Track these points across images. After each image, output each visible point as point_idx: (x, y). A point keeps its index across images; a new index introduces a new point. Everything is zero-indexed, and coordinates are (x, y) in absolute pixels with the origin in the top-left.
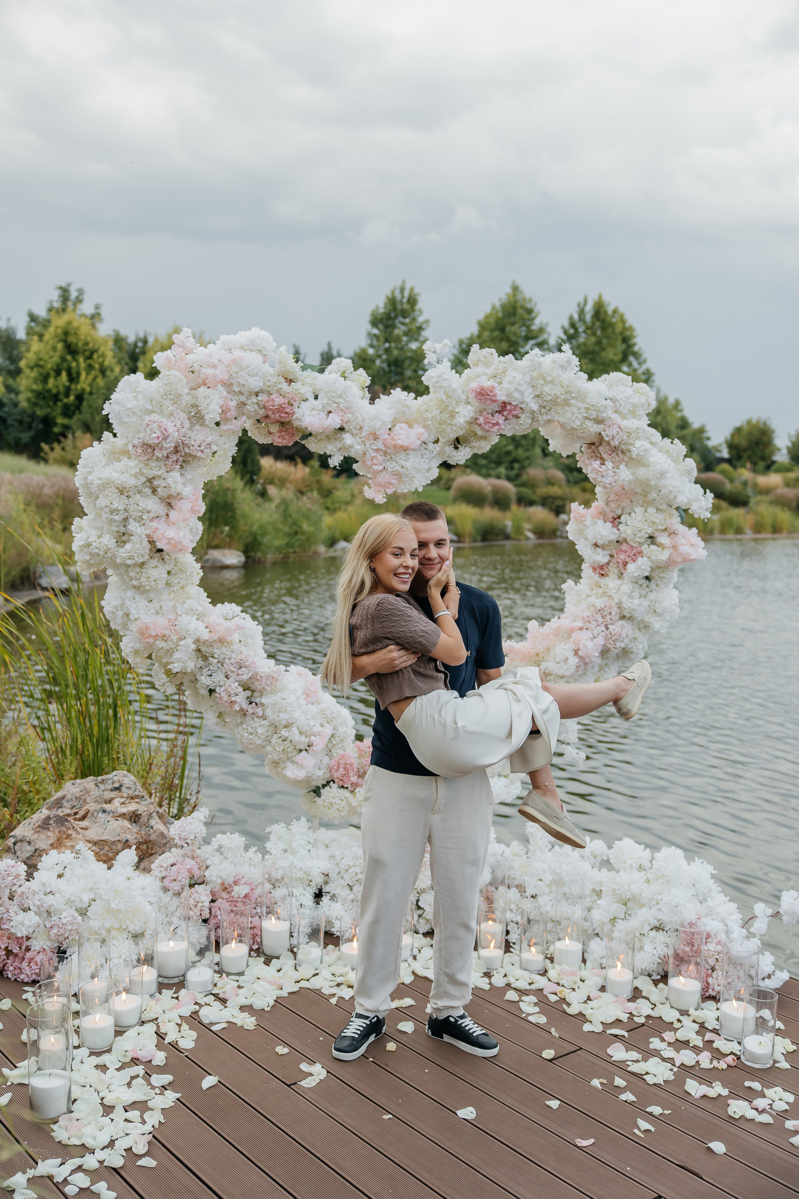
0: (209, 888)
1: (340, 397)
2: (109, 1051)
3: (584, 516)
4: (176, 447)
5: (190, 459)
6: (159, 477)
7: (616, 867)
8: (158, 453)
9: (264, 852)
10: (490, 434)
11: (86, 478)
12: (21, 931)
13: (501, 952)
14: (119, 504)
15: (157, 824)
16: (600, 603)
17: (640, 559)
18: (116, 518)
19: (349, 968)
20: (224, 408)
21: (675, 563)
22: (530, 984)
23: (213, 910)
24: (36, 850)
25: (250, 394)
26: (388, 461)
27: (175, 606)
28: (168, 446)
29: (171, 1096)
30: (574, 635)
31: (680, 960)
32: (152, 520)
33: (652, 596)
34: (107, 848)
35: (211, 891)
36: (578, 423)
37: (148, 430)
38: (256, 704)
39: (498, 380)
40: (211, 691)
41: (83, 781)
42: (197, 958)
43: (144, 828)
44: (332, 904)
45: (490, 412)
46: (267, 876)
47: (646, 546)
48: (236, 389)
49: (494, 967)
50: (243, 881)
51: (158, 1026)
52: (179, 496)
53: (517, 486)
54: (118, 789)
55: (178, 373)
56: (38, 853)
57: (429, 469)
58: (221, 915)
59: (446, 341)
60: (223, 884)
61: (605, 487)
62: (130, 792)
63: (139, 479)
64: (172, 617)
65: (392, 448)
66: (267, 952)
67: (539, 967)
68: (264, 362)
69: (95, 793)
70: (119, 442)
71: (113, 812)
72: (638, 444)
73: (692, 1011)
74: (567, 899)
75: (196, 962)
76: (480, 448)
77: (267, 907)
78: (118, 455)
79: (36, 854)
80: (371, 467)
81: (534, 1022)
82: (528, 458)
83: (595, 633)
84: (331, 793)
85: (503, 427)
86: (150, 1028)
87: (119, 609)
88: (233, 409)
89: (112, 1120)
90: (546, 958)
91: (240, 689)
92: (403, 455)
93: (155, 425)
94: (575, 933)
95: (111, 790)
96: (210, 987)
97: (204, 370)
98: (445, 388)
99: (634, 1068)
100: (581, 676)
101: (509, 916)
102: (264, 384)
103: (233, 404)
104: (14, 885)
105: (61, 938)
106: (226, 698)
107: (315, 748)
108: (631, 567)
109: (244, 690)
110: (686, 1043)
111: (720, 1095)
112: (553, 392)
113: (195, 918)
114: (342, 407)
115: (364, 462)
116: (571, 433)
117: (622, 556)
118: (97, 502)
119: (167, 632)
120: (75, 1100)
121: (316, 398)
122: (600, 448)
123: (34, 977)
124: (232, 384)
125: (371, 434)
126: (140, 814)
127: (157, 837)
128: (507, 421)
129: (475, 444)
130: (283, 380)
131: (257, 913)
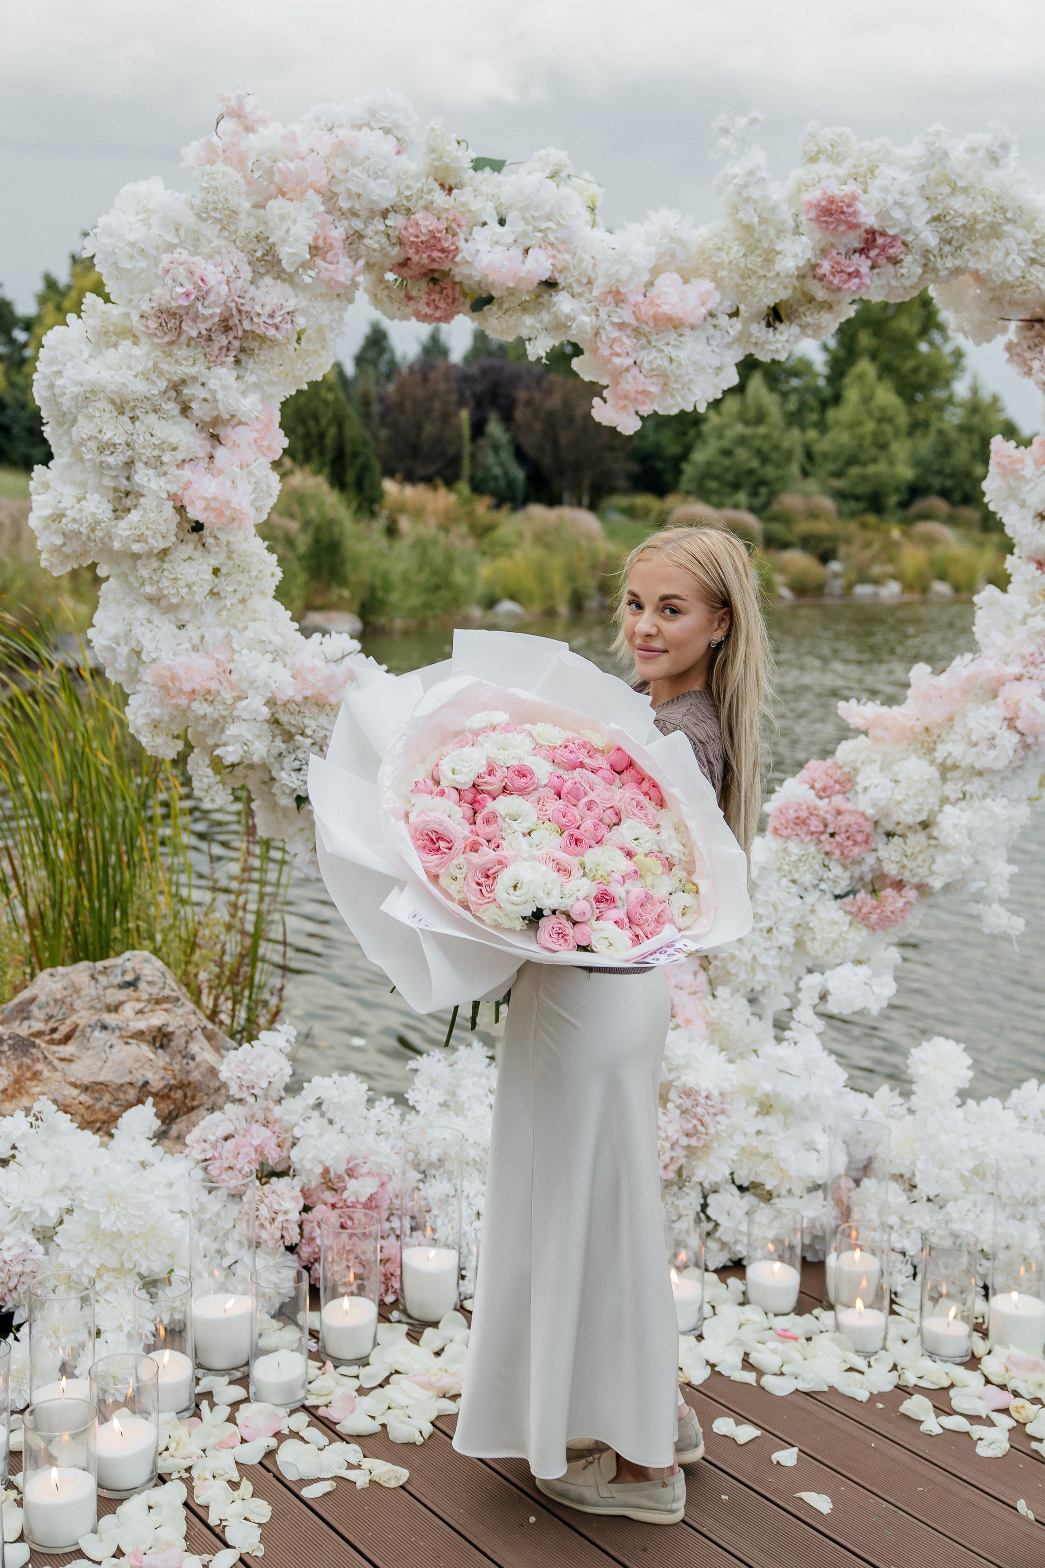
1: (549, 218)
3: (1021, 461)
4: (226, 320)
5: (255, 345)
6: (194, 379)
8: (190, 329)
9: (405, 1108)
10: (839, 297)
11: (52, 386)
13: (882, 1317)
14: (115, 432)
15: (203, 1052)
18: (111, 460)
20: (320, 243)
23: (306, 1229)
25: (372, 213)
26: (643, 348)
27: (228, 635)
28: (207, 312)
30: (1006, 689)
32: (180, 464)
34: (107, 1098)
35: (302, 1190)
36: (1018, 273)
37: (169, 282)
39: (860, 185)
40: (301, 801)
41: (70, 968)
42: (275, 1326)
43: (179, 1058)
45: (843, 251)
46: (411, 1157)
48: (345, 205)
49: (871, 1349)
50: (364, 1170)
51: (190, 1488)
52: (234, 421)
53: (764, 520)
54: (132, 984)
55: (227, 168)
57: (720, 369)
58: (321, 1236)
59: (755, 113)
60: (325, 1175)
62: (155, 990)
63: (153, 383)
64: (222, 656)
65: (651, 324)
66: (413, 1311)
67: (962, 1349)
68: (399, 153)
69: (91, 992)
70: (114, 312)
71: (120, 1029)
76: (819, 326)
77: (413, 1218)
78: (114, 339)
80: (609, 361)
82: (780, 479)
85: (867, 281)
86: (175, 1491)
87: (122, 642)
88: (338, 244)
90: (973, 1329)
92: (672, 337)
93: (181, 269)
94: (1028, 1279)
95: (120, 987)
96: (301, 1392)
98: (755, 202)
102: (399, 193)
103: (337, 234)
112: (968, 211)
113: (271, 1244)
115: (595, 351)
116: (998, 297)
118: (74, 430)
119: (214, 685)
124: (335, 195)
125: (610, 292)
126: (172, 1033)
127: (203, 1075)
128: (876, 271)
129: (809, 319)
130: (436, 186)
131: (392, 1229)
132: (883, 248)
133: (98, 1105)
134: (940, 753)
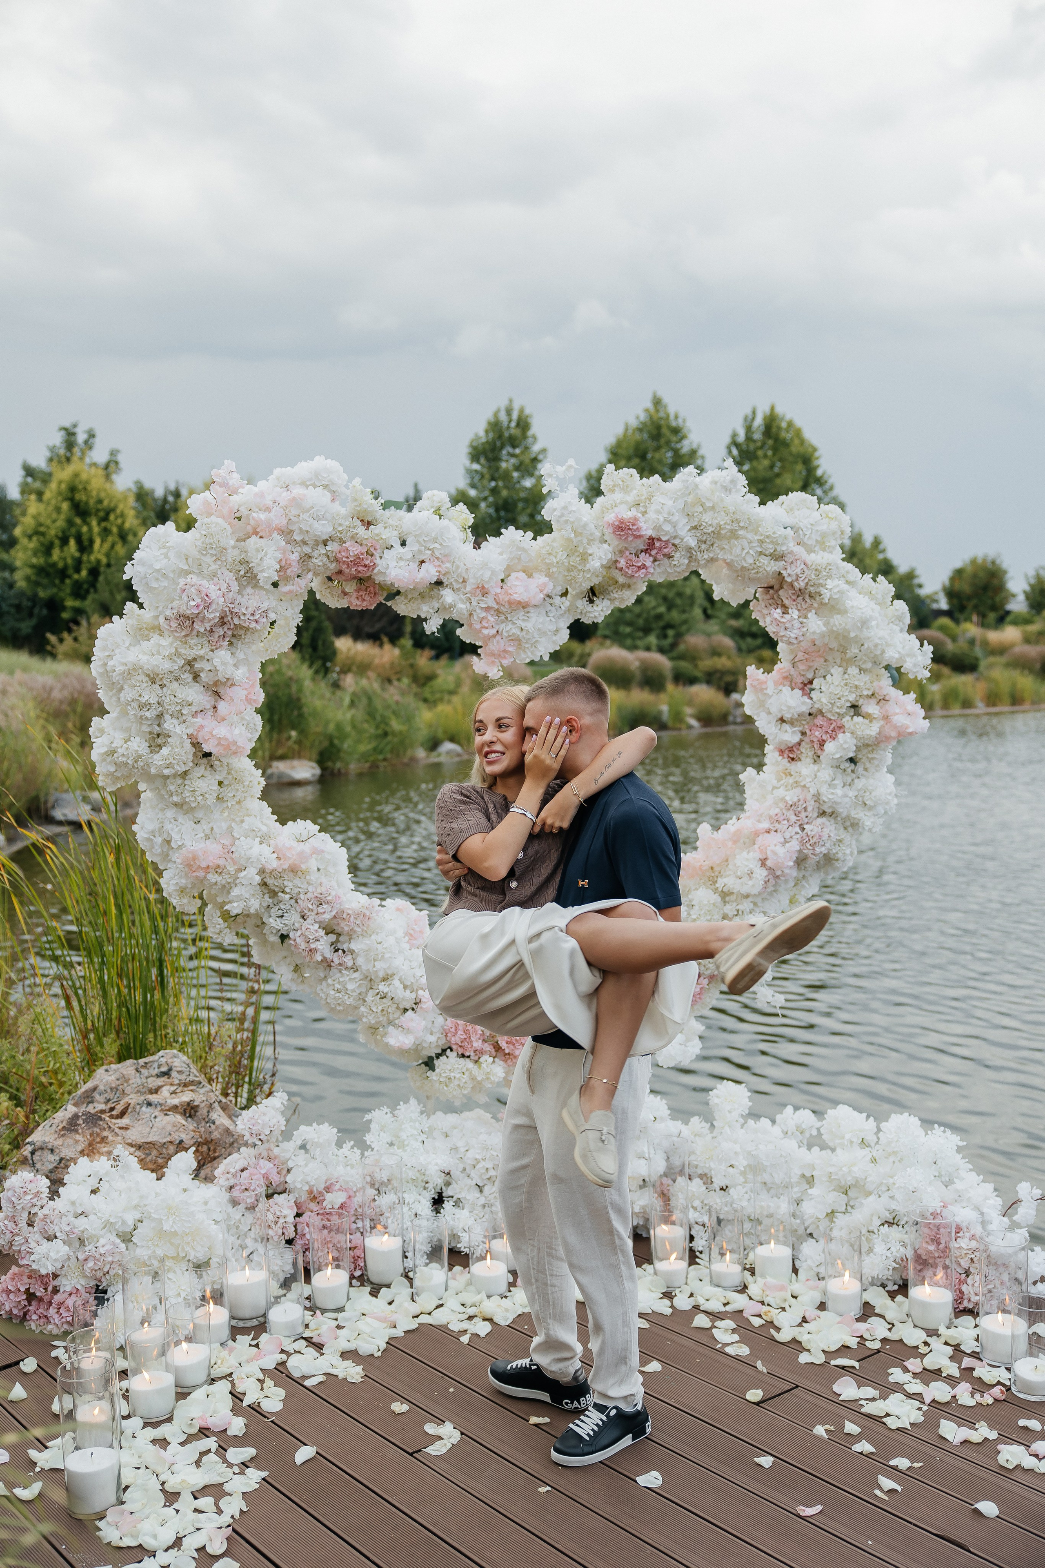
0: (292, 1198)
1: (435, 541)
2: (169, 1420)
3: (765, 683)
4: (222, 618)
5: (242, 632)
6: (202, 658)
7: (830, 1144)
8: (199, 627)
9: (364, 1147)
10: (634, 580)
11: (106, 664)
12: (45, 1266)
13: (684, 1264)
14: (150, 696)
15: (220, 1118)
16: (791, 797)
17: (840, 736)
18: (148, 714)
19: (483, 1295)
20: (283, 563)
21: (888, 739)
22: (725, 1305)
23: (299, 1227)
24: (61, 1160)
25: (317, 543)
26: (503, 622)
27: (230, 827)
28: (211, 616)
29: (254, 1476)
30: (760, 839)
31: (923, 1263)
32: (195, 715)
33: (859, 784)
34: (155, 1153)
35: (295, 1202)
36: (751, 561)
37: (184, 596)
38: (344, 952)
39: (642, 509)
40: (284, 937)
41: (119, 1066)
42: (281, 1292)
43: (203, 1124)
44: (457, 1211)
45: (634, 551)
46: (368, 1179)
47: (848, 718)
48: (298, 538)
49: (676, 1285)
50: (337, 1187)
51: (233, 1383)
52: (230, 683)
53: (672, 659)
54: (167, 1074)
55: (220, 521)
56: (64, 1164)
57: (557, 631)
59: (571, 462)
60: (311, 1192)
61: (790, 643)
62: (183, 1077)
63: (175, 662)
64: (226, 841)
65: (507, 606)
66: (374, 1279)
67: (737, 1281)
68: (333, 500)
69: (136, 1080)
70: (146, 615)
71: (161, 1105)
72: (830, 584)
73: (942, 1330)
74: (768, 1190)
75: (279, 1297)
76: (623, 600)
77: (371, 1220)
78: (146, 632)
79: (62, 1165)
80: (480, 630)
81: (733, 1354)
82: (685, 622)
83: (787, 835)
84: (448, 1065)
85: (651, 570)
86: (223, 1387)
87: (157, 834)
88: (295, 564)
89: (177, 1511)
90: (745, 1269)
91: (322, 933)
92: (521, 613)
93: (193, 590)
94: (781, 1235)
95: (158, 1076)
96: (301, 1329)
97: (254, 515)
98: (572, 523)
99: (869, 1408)
100: (771, 894)
101: (692, 1215)
102: (334, 529)
103: (295, 557)
104: (34, 1205)
105: (99, 1274)
106: (303, 946)
107: (424, 1006)
108: (830, 747)
109: (327, 934)
110: (937, 1373)
111: (986, 1439)
112: (715, 522)
113: (276, 1238)
114: (437, 554)
115: (471, 625)
116: (741, 574)
117: (817, 733)
118: (122, 695)
119: (221, 862)
120: (127, 1487)
121: (403, 544)
122: (781, 592)
123: (66, 1326)
124: (292, 532)
125: (478, 588)
126: (197, 1106)
127: (221, 1135)
128: (657, 563)
129: (616, 595)
130: (359, 523)
131: (358, 1228)
132: (660, 549)
133: (149, 1158)
134: (720, 884)
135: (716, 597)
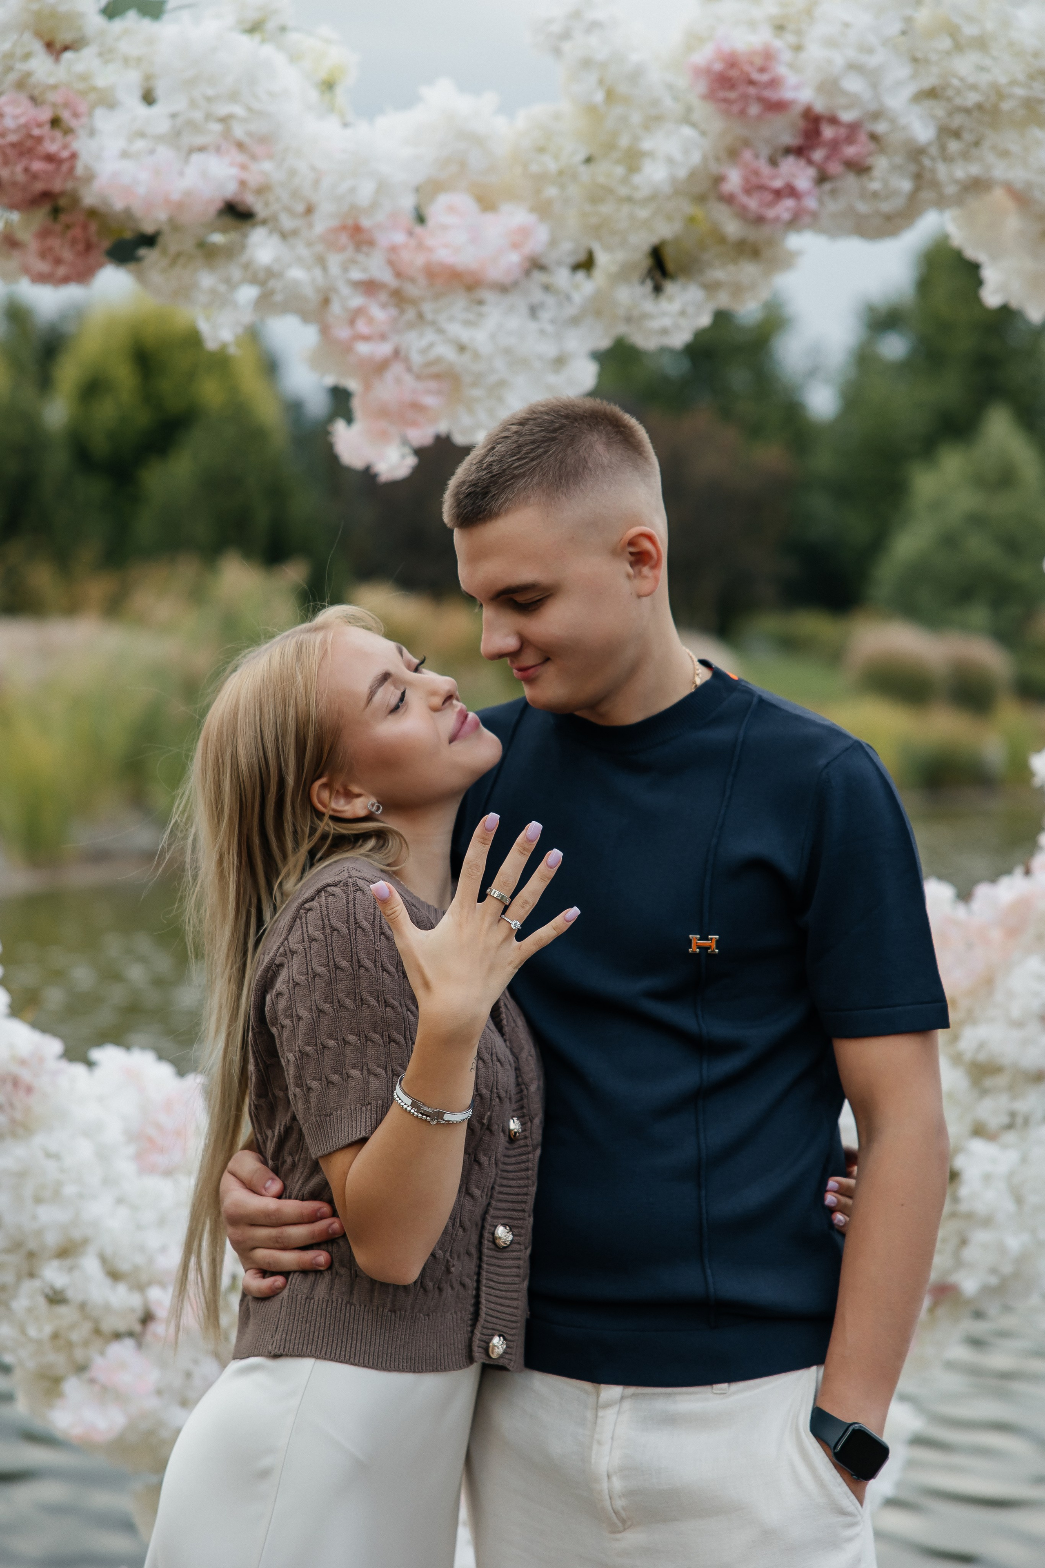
1: (231, 97)
10: (766, 231)
26: (410, 326)
39: (789, 37)
45: (765, 152)
57: (560, 362)
65: (422, 281)
85: (811, 203)
92: (459, 305)
112: (984, 79)
114: (239, 131)
115: (327, 331)
121: (149, 97)
125: (343, 228)
128: (827, 186)
130: (38, 47)
132: (834, 146)
135: (991, 297)
